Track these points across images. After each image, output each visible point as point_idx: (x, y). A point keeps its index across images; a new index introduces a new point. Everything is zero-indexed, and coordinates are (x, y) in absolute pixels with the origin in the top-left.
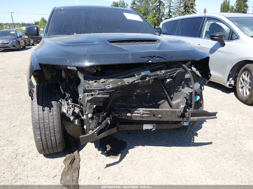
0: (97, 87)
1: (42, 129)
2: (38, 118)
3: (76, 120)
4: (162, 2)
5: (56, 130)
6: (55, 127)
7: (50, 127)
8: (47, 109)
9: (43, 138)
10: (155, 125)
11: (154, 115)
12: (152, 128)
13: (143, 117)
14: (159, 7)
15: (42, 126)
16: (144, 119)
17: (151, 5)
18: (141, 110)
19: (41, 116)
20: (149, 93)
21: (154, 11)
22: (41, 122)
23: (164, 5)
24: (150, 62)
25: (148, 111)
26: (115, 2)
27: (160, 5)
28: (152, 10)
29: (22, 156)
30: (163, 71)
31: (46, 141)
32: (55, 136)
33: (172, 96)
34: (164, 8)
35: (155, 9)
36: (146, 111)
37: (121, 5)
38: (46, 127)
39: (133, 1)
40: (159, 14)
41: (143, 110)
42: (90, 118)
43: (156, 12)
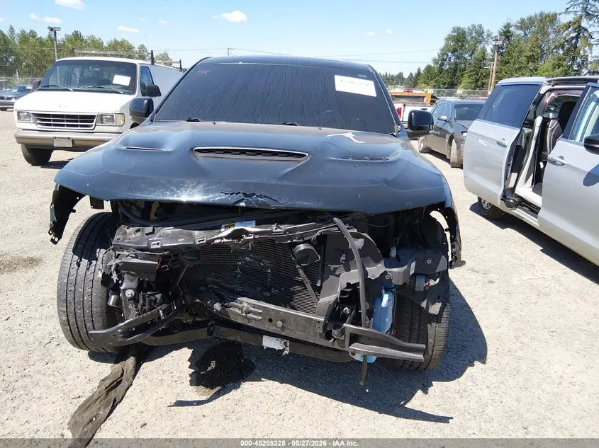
0: (133, 243)
1: (70, 303)
2: (66, 281)
3: (113, 297)
4: (586, 30)
5: (94, 309)
6: (94, 305)
7: (85, 302)
8: (85, 262)
9: (72, 321)
10: (288, 344)
11: (270, 320)
12: (281, 348)
13: (250, 319)
14: (574, 41)
15: (70, 296)
16: (252, 324)
17: (552, 36)
18: (246, 302)
19: (72, 278)
20: (269, 267)
21: (561, 52)
22: (70, 289)
23: (592, 38)
24: (243, 204)
25: (259, 307)
26: (459, 29)
27: (577, 37)
28: (554, 49)
29: (57, 343)
30: (284, 227)
31: (78, 328)
32: (93, 321)
33: (318, 285)
34: (591, 46)
35: (563, 48)
36: (254, 306)
37: (474, 34)
38: (76, 300)
39: (505, 27)
40: (574, 59)
41: (249, 304)
42: (130, 299)
43: (563, 54)
